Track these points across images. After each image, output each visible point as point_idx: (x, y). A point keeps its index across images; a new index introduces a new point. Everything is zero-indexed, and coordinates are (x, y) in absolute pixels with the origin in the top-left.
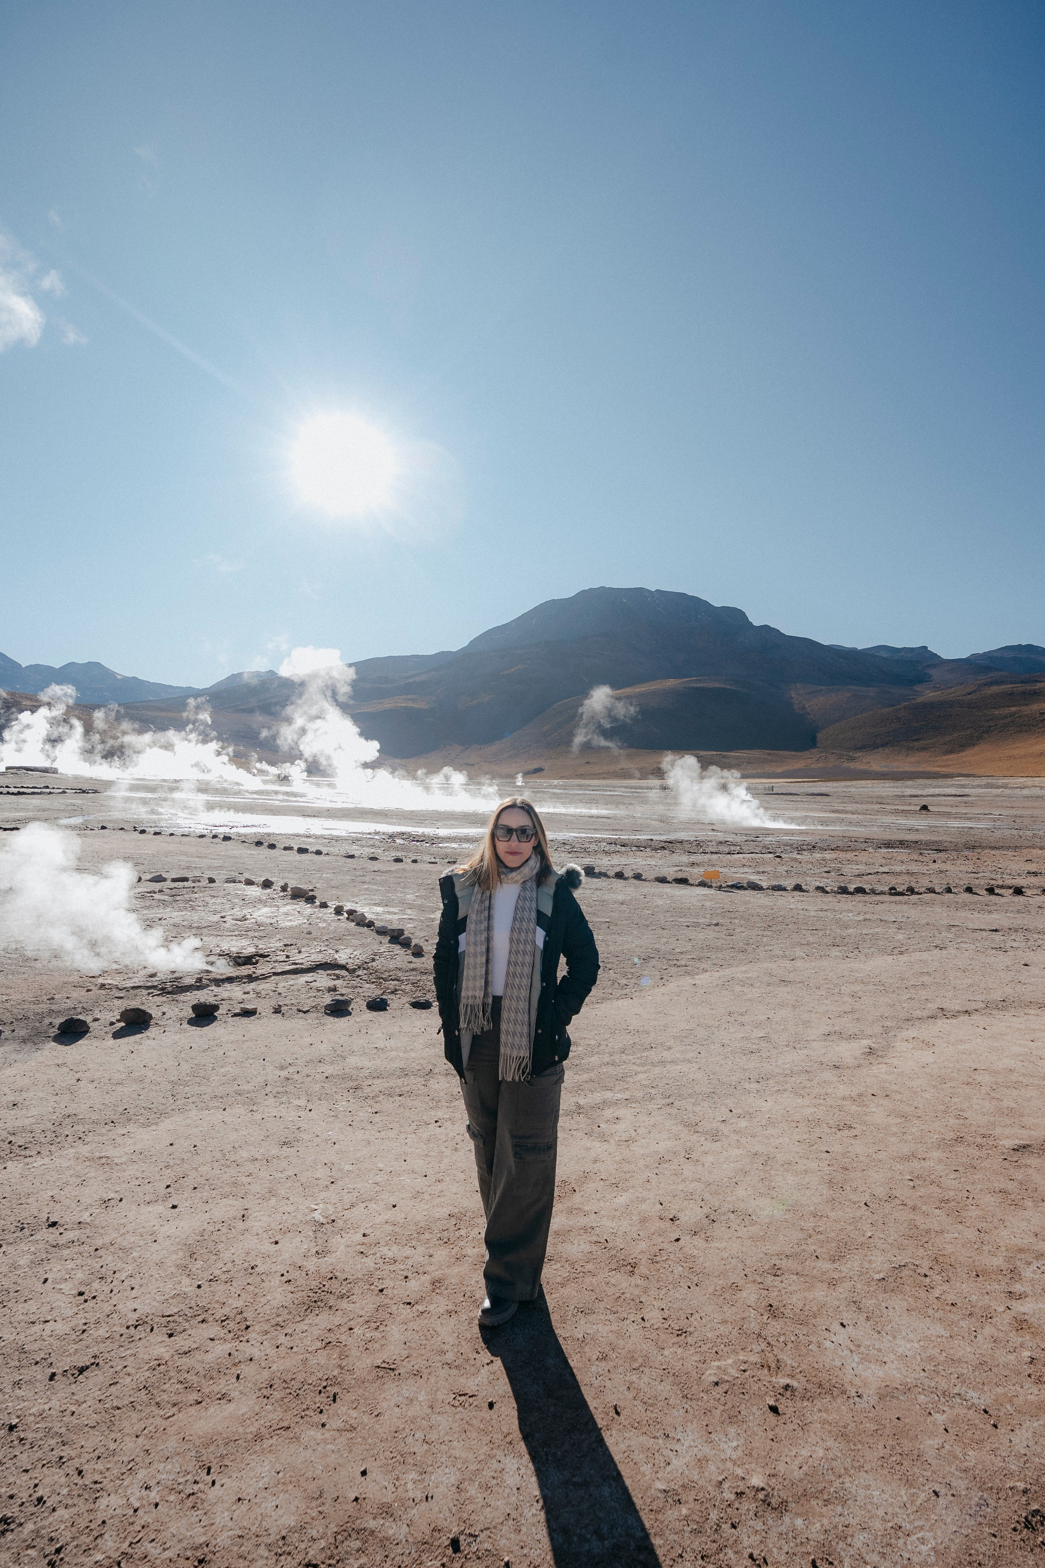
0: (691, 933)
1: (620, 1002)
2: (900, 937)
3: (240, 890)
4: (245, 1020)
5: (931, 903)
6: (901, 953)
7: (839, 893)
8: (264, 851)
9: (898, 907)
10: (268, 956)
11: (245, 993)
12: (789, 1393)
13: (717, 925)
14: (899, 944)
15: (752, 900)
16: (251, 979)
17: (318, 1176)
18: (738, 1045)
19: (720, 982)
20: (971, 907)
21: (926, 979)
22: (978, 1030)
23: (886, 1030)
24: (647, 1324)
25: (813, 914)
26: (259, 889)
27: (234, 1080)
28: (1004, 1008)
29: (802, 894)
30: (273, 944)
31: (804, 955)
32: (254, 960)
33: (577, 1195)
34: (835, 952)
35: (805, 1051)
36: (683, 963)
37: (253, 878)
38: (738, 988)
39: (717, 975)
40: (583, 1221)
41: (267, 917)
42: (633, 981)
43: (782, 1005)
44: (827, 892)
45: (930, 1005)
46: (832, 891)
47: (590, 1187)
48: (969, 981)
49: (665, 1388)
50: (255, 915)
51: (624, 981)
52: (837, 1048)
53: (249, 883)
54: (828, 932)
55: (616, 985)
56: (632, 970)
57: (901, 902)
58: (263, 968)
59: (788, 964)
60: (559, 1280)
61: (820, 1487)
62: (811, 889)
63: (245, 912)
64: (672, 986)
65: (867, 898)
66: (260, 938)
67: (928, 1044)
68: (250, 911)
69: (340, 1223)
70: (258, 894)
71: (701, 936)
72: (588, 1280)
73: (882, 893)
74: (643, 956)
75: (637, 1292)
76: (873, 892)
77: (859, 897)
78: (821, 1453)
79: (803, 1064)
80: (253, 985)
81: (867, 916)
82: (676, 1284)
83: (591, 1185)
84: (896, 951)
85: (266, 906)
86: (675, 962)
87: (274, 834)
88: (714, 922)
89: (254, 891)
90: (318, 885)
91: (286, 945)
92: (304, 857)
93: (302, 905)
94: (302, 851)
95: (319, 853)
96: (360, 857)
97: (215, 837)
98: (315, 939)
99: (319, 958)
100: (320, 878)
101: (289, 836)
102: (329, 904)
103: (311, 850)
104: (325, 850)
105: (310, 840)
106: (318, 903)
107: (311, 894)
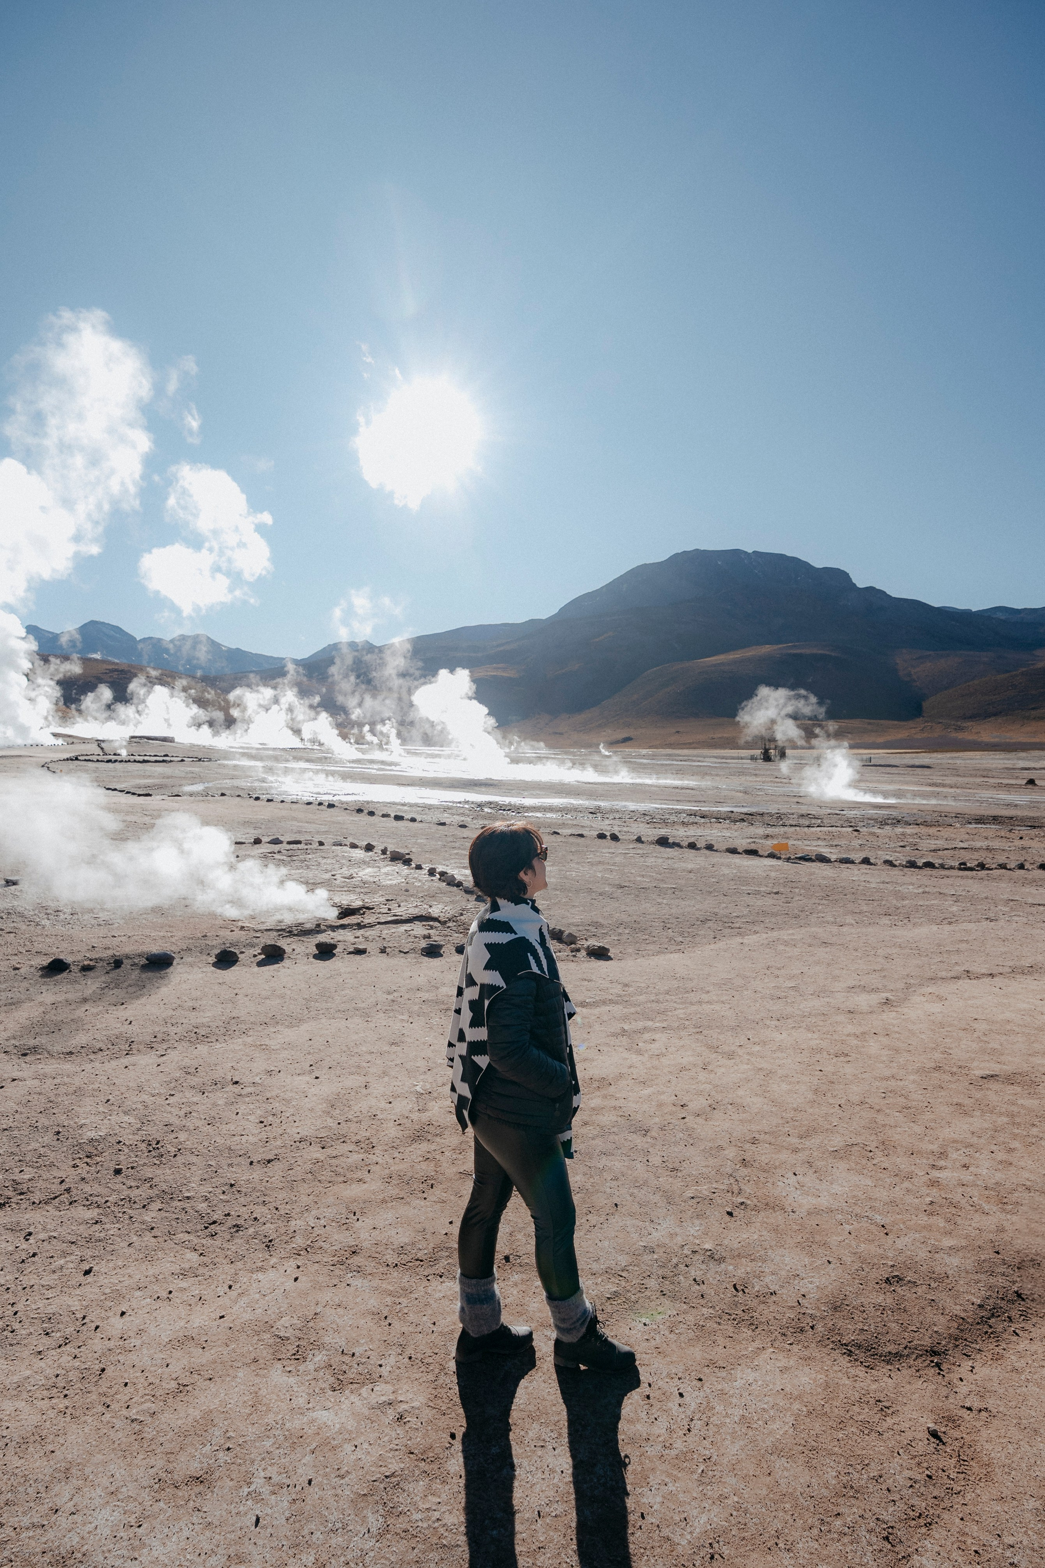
0: (750, 900)
1: (672, 956)
2: (955, 909)
3: (346, 852)
4: (358, 958)
5: (1000, 878)
6: (950, 923)
7: (907, 867)
8: (364, 817)
9: (963, 882)
10: (373, 908)
11: (355, 938)
12: (743, 1207)
13: (777, 893)
14: (951, 915)
15: (817, 871)
16: (360, 926)
17: (418, 1065)
18: (768, 992)
19: (766, 942)
20: (1039, 883)
21: (963, 946)
22: (994, 989)
23: (908, 986)
24: (650, 1164)
25: (873, 885)
26: (363, 852)
28: (1030, 973)
29: (869, 867)
30: (376, 899)
31: (853, 922)
32: (361, 912)
33: (612, 1087)
34: (885, 920)
35: (827, 1000)
36: (738, 925)
37: (356, 842)
38: (781, 947)
39: (765, 936)
40: (613, 1103)
41: (371, 876)
42: (688, 939)
43: (818, 963)
44: (895, 866)
45: (957, 968)
46: (901, 865)
47: (623, 1083)
48: (1006, 949)
49: (657, 1198)
50: (360, 874)
51: (681, 939)
52: (857, 998)
53: (354, 846)
54: (884, 903)
55: (673, 942)
56: (690, 930)
57: (967, 877)
58: (369, 918)
59: (835, 929)
60: (591, 1135)
61: (751, 1253)
62: (879, 862)
63: (352, 871)
64: (721, 945)
65: (934, 872)
66: (366, 893)
67: (940, 998)
68: (356, 870)
69: (435, 1095)
70: (362, 856)
71: (759, 903)
72: (611, 1137)
73: (952, 868)
74: (701, 918)
75: (646, 1146)
76: (942, 866)
77: (928, 871)
78: (756, 1237)
79: (822, 1008)
80: (362, 932)
81: (927, 890)
82: (676, 1143)
83: (625, 1082)
84: (946, 922)
85: (368, 866)
86: (730, 924)
87: (372, 802)
88: (775, 891)
89: (358, 854)
90: (413, 850)
91: (387, 900)
92: (400, 823)
93: (400, 867)
94: (398, 818)
95: (413, 820)
96: (450, 825)
97: (320, 804)
98: (412, 896)
99: (416, 912)
100: (416, 843)
101: (386, 804)
102: (423, 866)
103: (406, 817)
104: (418, 818)
105: (406, 808)
106: (414, 865)
107: (407, 857)
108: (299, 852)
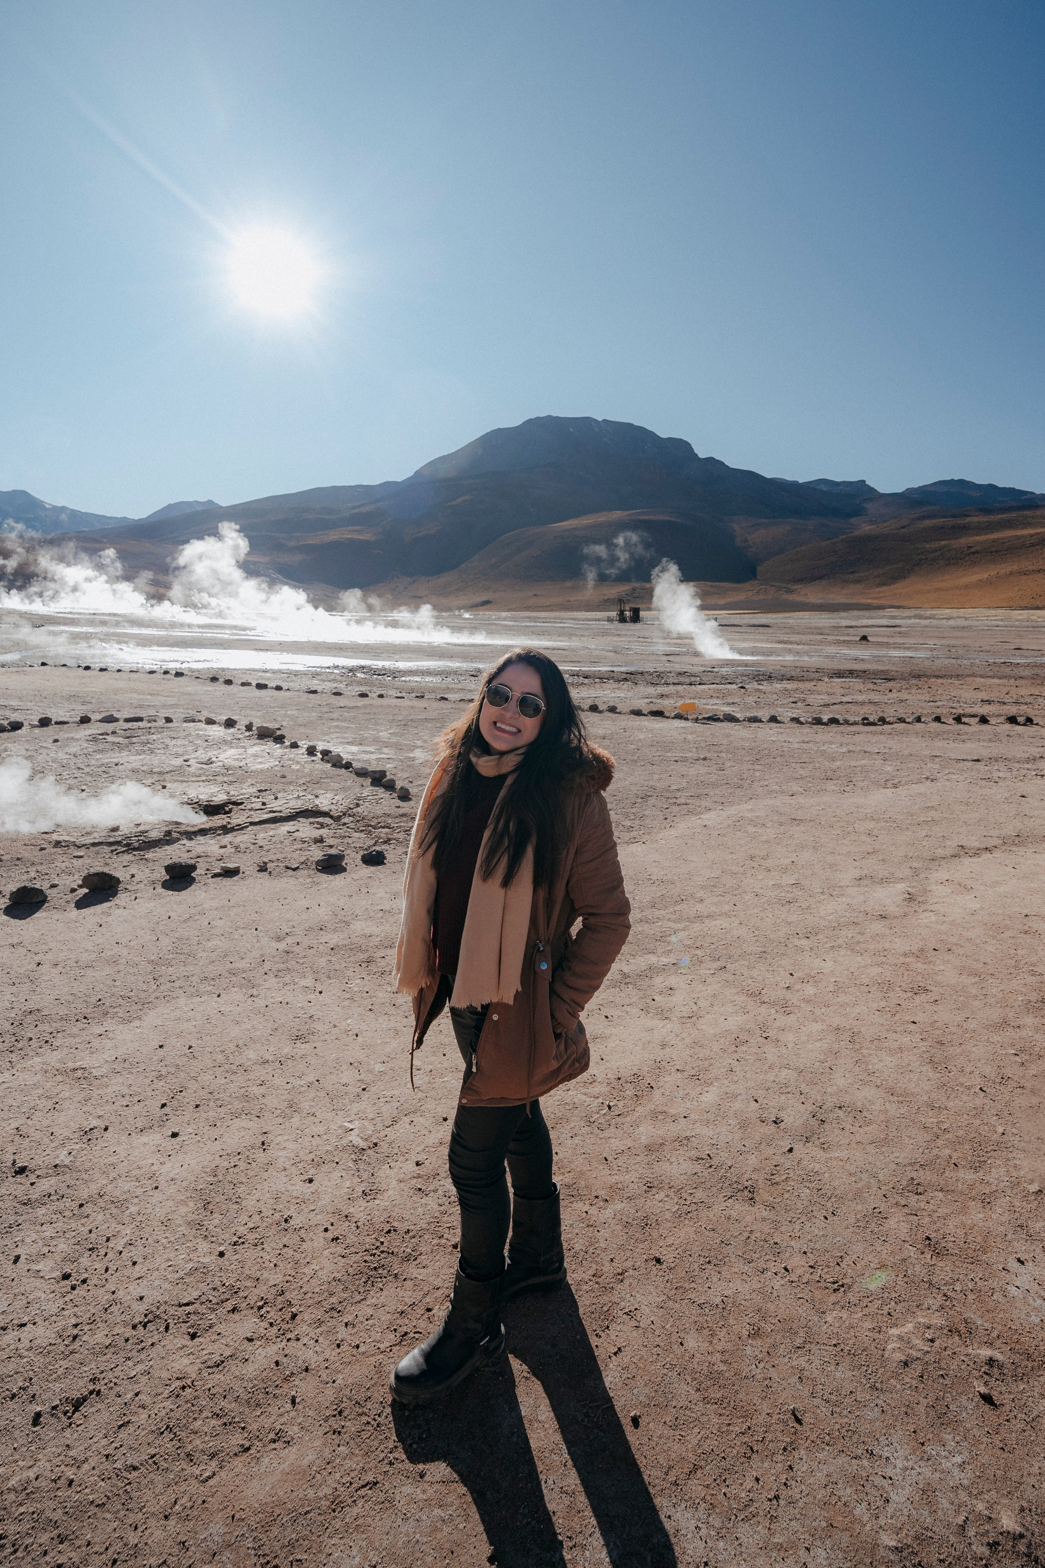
3: (201, 730)
4: (227, 882)
8: (220, 688)
10: (242, 803)
11: (221, 847)
16: (226, 830)
26: (222, 729)
27: (226, 956)
30: (245, 790)
32: (227, 809)
37: (213, 716)
41: (235, 760)
50: (221, 757)
53: (210, 722)
58: (238, 818)
63: (210, 754)
66: (231, 783)
68: (215, 753)
70: (222, 734)
80: (229, 838)
85: (232, 747)
87: (228, 669)
89: (217, 731)
90: (284, 724)
91: (260, 791)
92: (263, 692)
93: (270, 746)
94: (260, 686)
95: (279, 688)
96: (322, 692)
97: (166, 672)
98: (290, 783)
99: (298, 805)
100: (285, 715)
101: (245, 671)
102: (300, 743)
103: (270, 685)
104: (285, 686)
105: (268, 675)
106: (287, 743)
107: (279, 733)
108: (140, 732)
